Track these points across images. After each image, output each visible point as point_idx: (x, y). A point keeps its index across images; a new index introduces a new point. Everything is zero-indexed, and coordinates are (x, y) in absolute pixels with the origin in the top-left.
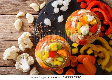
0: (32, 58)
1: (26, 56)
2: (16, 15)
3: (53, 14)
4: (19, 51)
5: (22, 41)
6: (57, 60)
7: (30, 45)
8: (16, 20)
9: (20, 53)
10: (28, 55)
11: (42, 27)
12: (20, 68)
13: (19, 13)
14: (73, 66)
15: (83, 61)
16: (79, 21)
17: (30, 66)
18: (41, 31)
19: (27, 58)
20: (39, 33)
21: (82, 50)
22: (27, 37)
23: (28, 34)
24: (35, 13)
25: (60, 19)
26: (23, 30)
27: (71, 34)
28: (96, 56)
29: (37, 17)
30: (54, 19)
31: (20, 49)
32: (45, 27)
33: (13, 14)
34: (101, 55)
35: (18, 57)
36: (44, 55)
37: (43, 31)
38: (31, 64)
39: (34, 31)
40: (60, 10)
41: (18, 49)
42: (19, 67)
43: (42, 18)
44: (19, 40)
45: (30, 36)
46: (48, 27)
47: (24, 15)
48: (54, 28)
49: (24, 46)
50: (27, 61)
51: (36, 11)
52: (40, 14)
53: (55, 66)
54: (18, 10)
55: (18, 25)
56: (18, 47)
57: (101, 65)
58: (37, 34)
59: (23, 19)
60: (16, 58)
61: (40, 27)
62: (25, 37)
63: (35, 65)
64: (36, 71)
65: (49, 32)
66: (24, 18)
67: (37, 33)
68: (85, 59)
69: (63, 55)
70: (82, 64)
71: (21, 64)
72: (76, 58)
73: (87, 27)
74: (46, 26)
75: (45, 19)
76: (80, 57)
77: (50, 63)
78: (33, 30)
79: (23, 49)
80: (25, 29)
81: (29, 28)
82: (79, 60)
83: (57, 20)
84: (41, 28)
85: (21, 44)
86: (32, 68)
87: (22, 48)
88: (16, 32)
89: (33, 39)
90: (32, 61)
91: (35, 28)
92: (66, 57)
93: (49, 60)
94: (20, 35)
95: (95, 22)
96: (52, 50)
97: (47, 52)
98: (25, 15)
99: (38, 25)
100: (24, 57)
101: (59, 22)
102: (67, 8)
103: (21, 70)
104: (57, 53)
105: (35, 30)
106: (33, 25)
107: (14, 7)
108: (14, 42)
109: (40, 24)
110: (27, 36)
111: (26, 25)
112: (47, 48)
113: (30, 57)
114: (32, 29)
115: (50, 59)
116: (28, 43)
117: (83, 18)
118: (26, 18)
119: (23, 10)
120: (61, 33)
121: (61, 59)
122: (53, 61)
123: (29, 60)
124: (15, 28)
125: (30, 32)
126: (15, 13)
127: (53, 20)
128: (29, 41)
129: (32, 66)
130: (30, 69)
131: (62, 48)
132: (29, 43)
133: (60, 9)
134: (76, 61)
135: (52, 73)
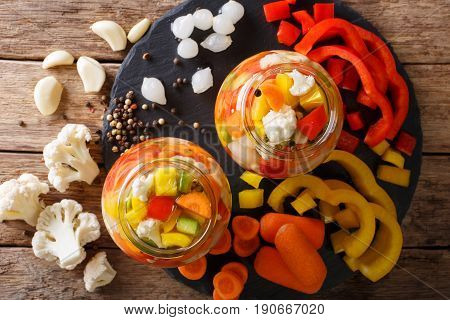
0: (93, 217)
1: (72, 208)
2: (41, 60)
3: (175, 60)
4: (48, 190)
5: (60, 155)
6: (175, 230)
7: (87, 171)
8: (38, 80)
9: (50, 198)
10: (78, 207)
11: (134, 106)
12: (48, 254)
13: (51, 52)
14: (240, 252)
15: (278, 234)
16: (258, 93)
17: (84, 247)
18: (129, 121)
19: (76, 216)
20: (121, 129)
21: (277, 195)
22: (77, 143)
23: (82, 132)
24: (112, 56)
25: (201, 80)
26: (65, 118)
27: (233, 138)
28: (328, 219)
29: (117, 69)
30: (179, 80)
31: (50, 185)
32: (144, 106)
33: (32, 55)
34: (346, 218)
35: (41, 214)
36: (131, 207)
37: (137, 122)
38: (90, 241)
39: (105, 119)
40: (200, 47)
41: (44, 184)
42: (46, 250)
43: (136, 75)
44: (49, 151)
45: (88, 137)
46: (156, 109)
47: (71, 62)
48: (179, 114)
49: (64, 176)
50: (75, 229)
51: (114, 50)
52: (128, 59)
53: (169, 248)
54: (50, 44)
55: (47, 97)
56: (44, 177)
57: (343, 254)
58: (114, 132)
59: (66, 76)
60: (37, 215)
61: (125, 107)
62: (71, 140)
63: (105, 245)
64: (105, 264)
65: (158, 125)
66: (71, 72)
67: (115, 128)
68: (283, 228)
69: (196, 210)
70: (272, 245)
71: (54, 240)
72: (252, 225)
73: (287, 114)
74: (149, 103)
75: (145, 79)
76: (269, 220)
77: (150, 238)
78: (102, 117)
79: (62, 183)
80: (70, 114)
81: (86, 111)
82: (262, 233)
83: (189, 84)
84: (129, 110)
85: (54, 166)
86: (94, 255)
87: (57, 181)
88: (40, 123)
89: (101, 149)
90: (94, 229)
91: (109, 111)
92: (207, 220)
93: (146, 227)
94: (53, 134)
95: (318, 96)
96: (160, 191)
97: (141, 198)
98: (76, 61)
99: (121, 99)
100: (63, 215)
101: (195, 91)
102: (228, 42)
103: (51, 260)
104: (175, 204)
105: (109, 117)
106: (103, 98)
107: (34, 32)
108: (30, 158)
109: (128, 95)
110: (77, 139)
111: (75, 98)
112: (140, 186)
113: (86, 214)
114: (96, 112)
115: (150, 222)
116: (80, 164)
117: (274, 83)
118: (77, 74)
119: (67, 43)
120: (203, 131)
121: (188, 227)
122: (162, 231)
123: (83, 224)
124: (36, 109)
125: (89, 125)
126: (38, 54)
127: (174, 84)
128: (84, 155)
129: (91, 248)
130: (83, 258)
131: (195, 187)
132: (84, 162)
133: (202, 44)
134: (253, 234)
135: (165, 274)
